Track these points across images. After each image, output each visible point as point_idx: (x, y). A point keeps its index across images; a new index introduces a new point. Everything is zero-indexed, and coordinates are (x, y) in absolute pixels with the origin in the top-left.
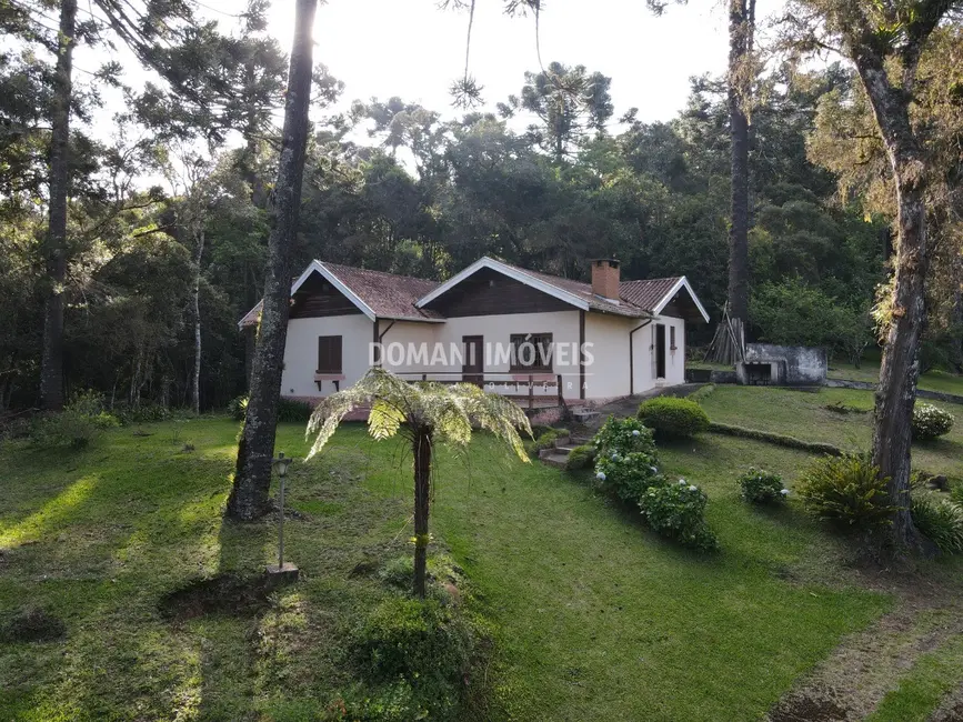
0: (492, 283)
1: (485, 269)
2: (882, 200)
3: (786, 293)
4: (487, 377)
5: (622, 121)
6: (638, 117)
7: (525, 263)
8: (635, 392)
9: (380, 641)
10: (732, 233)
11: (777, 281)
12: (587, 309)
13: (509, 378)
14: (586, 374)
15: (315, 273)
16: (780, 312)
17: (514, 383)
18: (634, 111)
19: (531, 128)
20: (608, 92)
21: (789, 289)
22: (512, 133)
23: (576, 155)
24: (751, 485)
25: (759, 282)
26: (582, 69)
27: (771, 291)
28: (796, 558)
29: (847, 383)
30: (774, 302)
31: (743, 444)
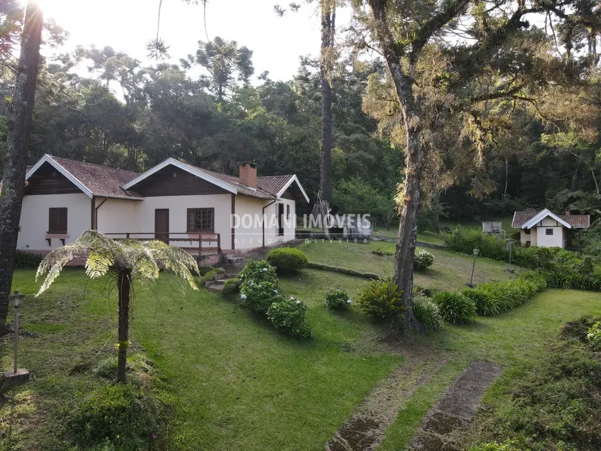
0: (175, 175)
1: (171, 166)
2: (400, 137)
3: (352, 186)
4: (171, 236)
5: (259, 78)
6: (269, 77)
7: (197, 163)
8: (266, 245)
9: (92, 417)
10: (322, 150)
11: (347, 179)
12: (236, 193)
13: (186, 236)
14: (235, 234)
15: (46, 163)
16: (348, 198)
17: (190, 240)
18: (267, 73)
19: (203, 77)
20: (251, 59)
21: (354, 184)
22: (190, 79)
23: (231, 97)
24: (331, 298)
25: (337, 180)
26: (234, 43)
27: (344, 185)
28: (355, 339)
29: (383, 238)
30: (346, 192)
31: (327, 274)
